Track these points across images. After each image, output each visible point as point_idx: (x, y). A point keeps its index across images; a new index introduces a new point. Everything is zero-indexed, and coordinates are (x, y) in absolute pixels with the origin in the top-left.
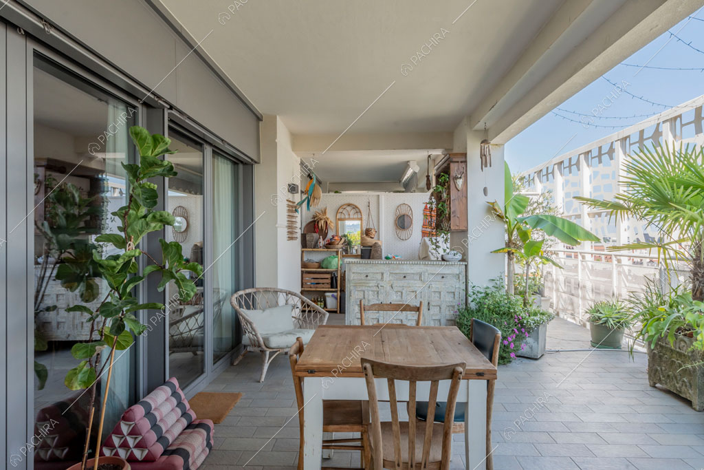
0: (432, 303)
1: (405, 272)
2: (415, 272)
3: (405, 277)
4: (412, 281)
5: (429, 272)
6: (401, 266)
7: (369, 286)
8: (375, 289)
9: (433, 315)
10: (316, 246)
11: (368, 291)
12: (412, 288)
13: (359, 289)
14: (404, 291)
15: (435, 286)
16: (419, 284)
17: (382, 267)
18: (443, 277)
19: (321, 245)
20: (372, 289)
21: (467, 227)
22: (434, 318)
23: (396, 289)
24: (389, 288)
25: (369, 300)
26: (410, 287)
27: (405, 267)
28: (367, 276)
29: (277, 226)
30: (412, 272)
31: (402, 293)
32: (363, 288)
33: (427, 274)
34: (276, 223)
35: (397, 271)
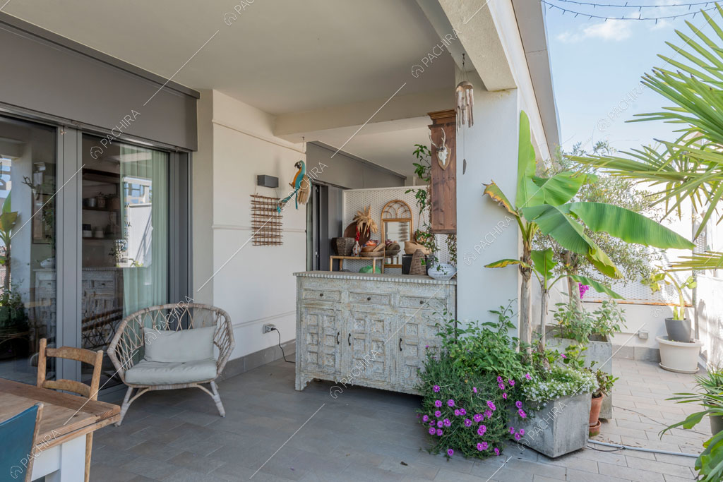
0: (406, 341)
1: (368, 291)
2: (382, 293)
3: (369, 299)
4: (379, 306)
5: (402, 293)
6: (363, 283)
7: (323, 309)
8: (330, 313)
9: (407, 358)
10: (350, 253)
11: (323, 315)
12: (378, 316)
13: (311, 313)
14: (367, 319)
15: (411, 315)
16: (387, 310)
17: (339, 283)
18: (421, 303)
19: (356, 252)
20: (327, 313)
21: (455, 227)
22: (408, 362)
23: (357, 316)
24: (347, 313)
25: (323, 329)
26: (374, 314)
27: (369, 285)
28: (321, 295)
29: (213, 227)
30: (378, 292)
31: (365, 321)
32: (317, 311)
33: (398, 296)
34: (212, 223)
35: (359, 291)
